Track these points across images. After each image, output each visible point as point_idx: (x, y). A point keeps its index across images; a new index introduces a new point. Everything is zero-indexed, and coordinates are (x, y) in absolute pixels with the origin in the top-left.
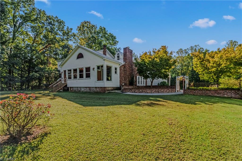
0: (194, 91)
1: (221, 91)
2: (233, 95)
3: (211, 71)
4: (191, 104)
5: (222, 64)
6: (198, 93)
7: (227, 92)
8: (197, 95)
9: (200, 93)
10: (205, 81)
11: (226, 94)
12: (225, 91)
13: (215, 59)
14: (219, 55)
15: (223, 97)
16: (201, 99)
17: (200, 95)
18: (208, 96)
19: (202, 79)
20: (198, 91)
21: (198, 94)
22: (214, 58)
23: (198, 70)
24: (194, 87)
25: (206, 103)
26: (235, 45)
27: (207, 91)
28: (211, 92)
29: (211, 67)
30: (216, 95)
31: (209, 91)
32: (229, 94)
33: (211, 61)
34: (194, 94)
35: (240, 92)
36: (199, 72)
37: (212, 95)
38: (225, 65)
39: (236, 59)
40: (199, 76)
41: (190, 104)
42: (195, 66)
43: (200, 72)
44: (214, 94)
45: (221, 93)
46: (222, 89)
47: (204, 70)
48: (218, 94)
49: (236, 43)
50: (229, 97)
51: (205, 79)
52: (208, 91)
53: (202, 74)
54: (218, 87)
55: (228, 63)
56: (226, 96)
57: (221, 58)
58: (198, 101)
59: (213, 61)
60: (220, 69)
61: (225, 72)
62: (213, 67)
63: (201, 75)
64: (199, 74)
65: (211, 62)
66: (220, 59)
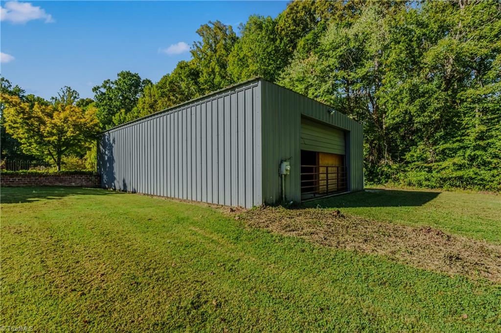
0: (11, 179)
1: (66, 177)
2: (84, 182)
3: (49, 141)
4: (22, 202)
5: (66, 132)
6: (21, 182)
7: (76, 177)
8: (19, 187)
9: (26, 182)
10: (34, 157)
11: (74, 182)
12: (72, 177)
13: (56, 120)
14: (62, 115)
15: (69, 186)
16: (34, 192)
17: (25, 185)
18: (42, 186)
19: (28, 153)
20: (20, 178)
21: (21, 184)
22: (54, 119)
23: (18, 135)
24: (7, 169)
25: (49, 197)
26: (75, 97)
27: (40, 177)
28: (48, 179)
29: (48, 133)
30: (58, 184)
31: (44, 176)
32: (78, 181)
33: (48, 122)
34: (11, 185)
35: (93, 177)
36: (21, 139)
37: (50, 184)
38: (72, 134)
39: (87, 128)
40: (20, 147)
41: (20, 202)
42: (9, 125)
43: (24, 140)
44: (54, 183)
45: (65, 181)
46: (67, 174)
47: (32, 137)
48: (60, 182)
49: (77, 95)
50: (79, 186)
51: (34, 154)
52: (42, 178)
53: (28, 145)
54: (59, 169)
55: (77, 132)
56: (73, 184)
57: (66, 120)
58: (30, 196)
59: (51, 123)
60: (64, 139)
61: (73, 145)
62: (51, 134)
63: (25, 146)
64: (21, 144)
65: (48, 125)
66: (64, 122)
